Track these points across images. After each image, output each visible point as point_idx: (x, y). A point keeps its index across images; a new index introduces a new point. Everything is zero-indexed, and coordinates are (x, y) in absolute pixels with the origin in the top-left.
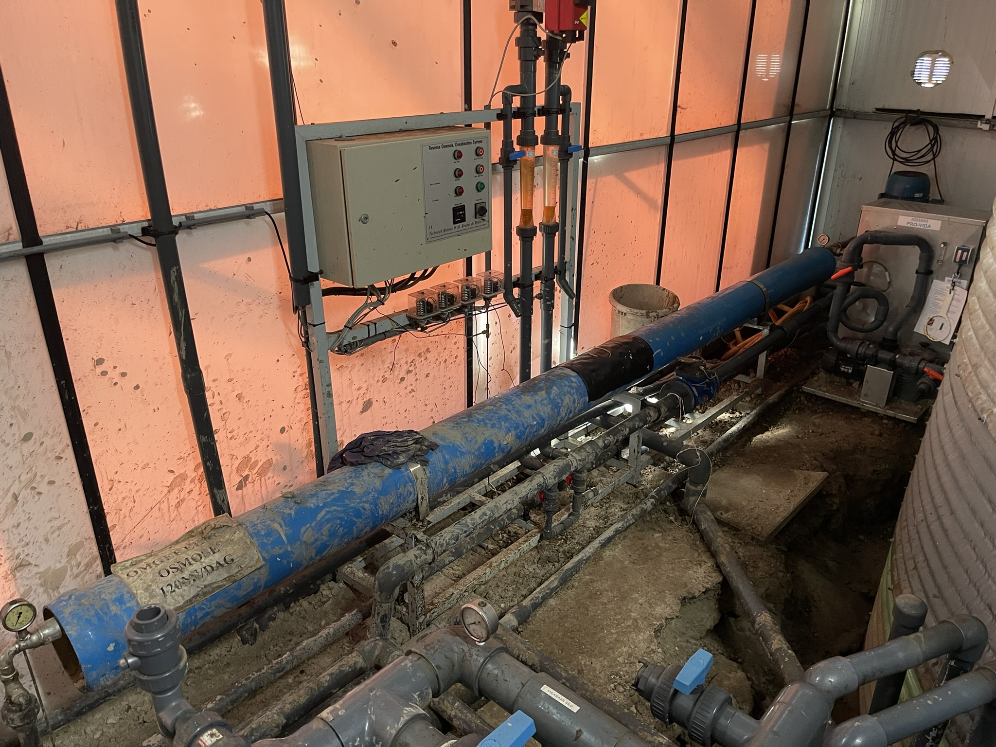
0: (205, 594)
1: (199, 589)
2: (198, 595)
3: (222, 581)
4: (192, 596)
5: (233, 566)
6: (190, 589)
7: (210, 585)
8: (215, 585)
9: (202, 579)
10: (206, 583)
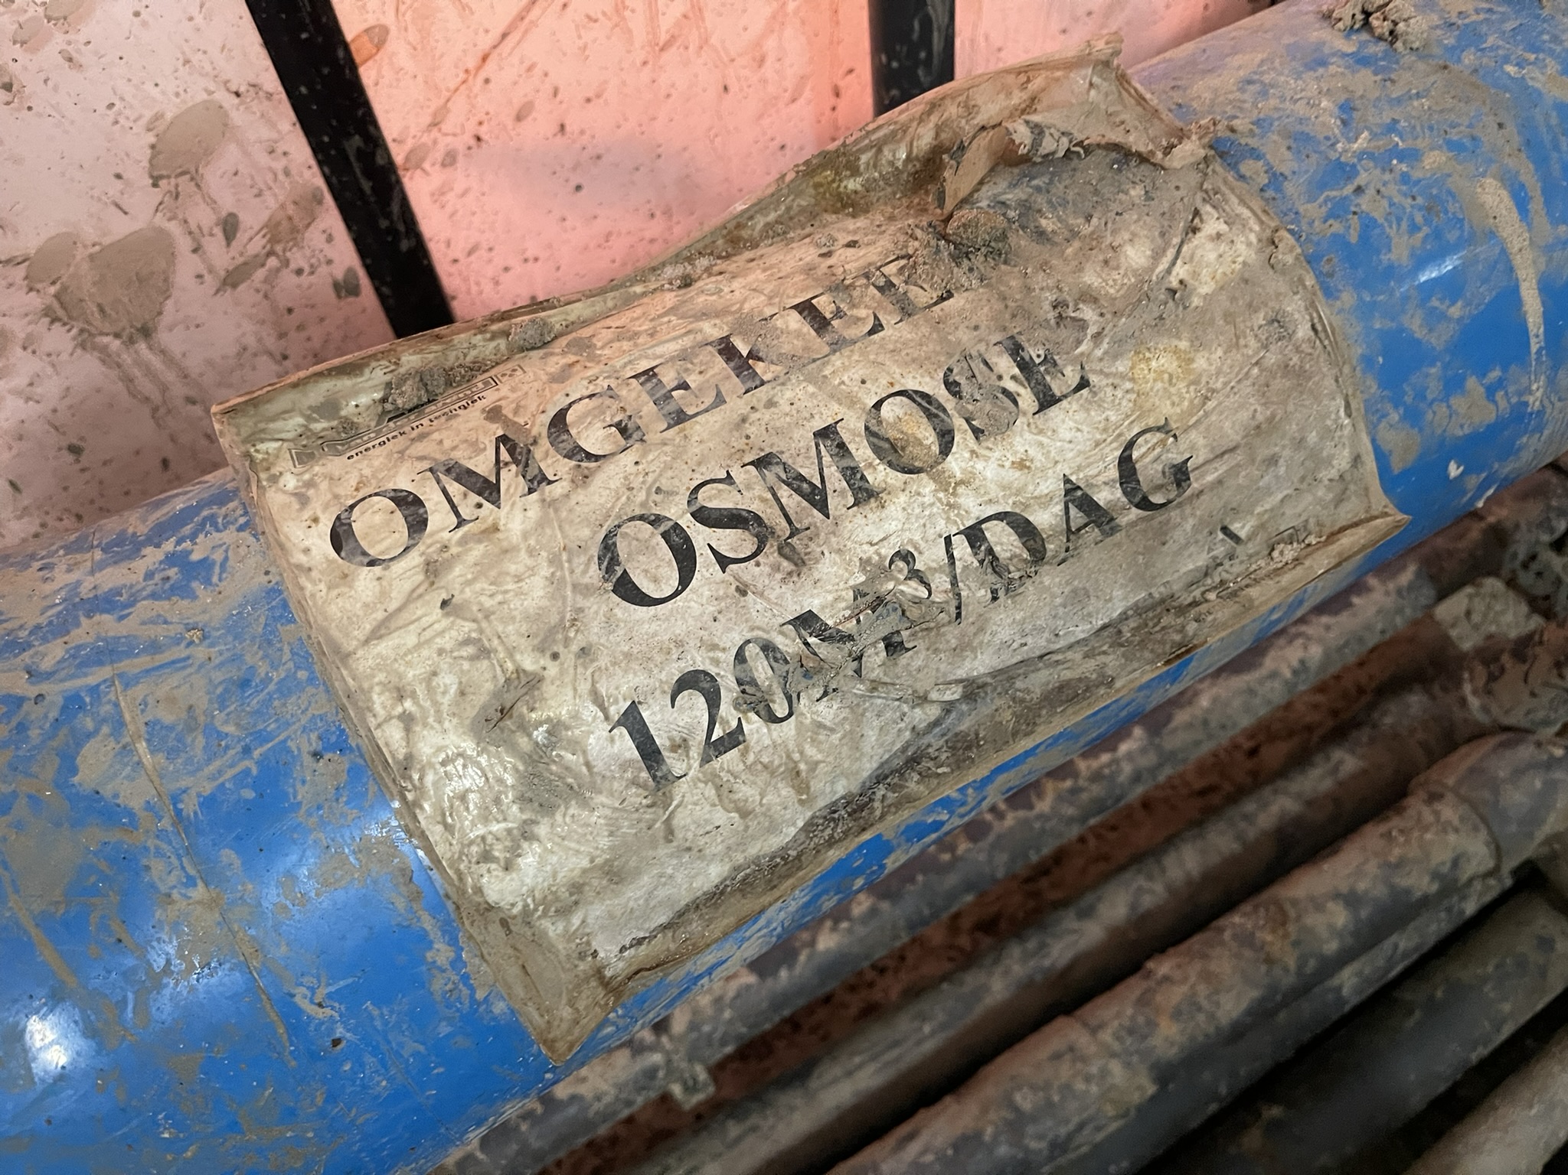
0: (963, 748)
1: (922, 716)
2: (913, 761)
3: (1088, 647)
4: (868, 767)
5: (1185, 523)
6: (857, 715)
7: (1005, 676)
8: (1039, 681)
9: (952, 635)
10: (979, 665)
